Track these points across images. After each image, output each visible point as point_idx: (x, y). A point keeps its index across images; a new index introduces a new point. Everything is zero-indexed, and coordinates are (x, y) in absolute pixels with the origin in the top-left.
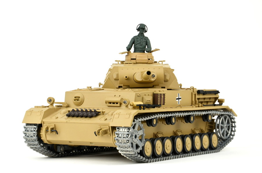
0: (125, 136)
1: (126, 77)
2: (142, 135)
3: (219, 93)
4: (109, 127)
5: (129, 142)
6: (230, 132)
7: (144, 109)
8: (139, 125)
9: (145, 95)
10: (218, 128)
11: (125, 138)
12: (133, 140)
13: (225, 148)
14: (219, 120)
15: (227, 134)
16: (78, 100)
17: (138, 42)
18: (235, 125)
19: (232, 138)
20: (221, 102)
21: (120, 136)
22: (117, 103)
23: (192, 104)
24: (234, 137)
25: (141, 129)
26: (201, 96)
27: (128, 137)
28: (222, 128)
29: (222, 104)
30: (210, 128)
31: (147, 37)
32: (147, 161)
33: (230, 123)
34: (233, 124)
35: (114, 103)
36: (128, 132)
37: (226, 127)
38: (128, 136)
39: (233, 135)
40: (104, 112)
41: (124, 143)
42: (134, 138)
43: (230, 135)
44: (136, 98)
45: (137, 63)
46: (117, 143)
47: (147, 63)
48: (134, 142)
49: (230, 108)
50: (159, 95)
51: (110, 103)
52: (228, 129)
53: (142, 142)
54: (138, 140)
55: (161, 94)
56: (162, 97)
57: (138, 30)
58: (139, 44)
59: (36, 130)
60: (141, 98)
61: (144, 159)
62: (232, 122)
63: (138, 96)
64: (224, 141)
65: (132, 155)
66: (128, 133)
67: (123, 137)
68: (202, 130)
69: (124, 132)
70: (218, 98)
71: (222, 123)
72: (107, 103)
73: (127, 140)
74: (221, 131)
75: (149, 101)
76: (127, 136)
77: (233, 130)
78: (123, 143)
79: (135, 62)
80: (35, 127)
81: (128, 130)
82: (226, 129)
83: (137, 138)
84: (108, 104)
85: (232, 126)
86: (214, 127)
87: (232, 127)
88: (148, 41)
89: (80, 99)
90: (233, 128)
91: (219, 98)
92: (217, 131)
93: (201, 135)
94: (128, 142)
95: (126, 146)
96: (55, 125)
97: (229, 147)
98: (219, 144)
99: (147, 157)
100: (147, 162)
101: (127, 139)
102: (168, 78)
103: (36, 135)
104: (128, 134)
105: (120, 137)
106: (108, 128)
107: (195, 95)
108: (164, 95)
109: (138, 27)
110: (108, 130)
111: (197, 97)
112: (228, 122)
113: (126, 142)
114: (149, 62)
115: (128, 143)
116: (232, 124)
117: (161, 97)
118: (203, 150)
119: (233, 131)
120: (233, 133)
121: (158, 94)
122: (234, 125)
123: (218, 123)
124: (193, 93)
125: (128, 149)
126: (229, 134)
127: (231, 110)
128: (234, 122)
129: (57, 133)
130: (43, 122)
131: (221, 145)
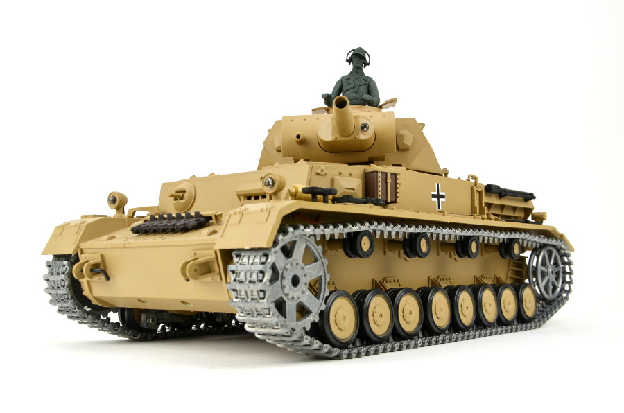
0: (254, 278)
1: (298, 137)
2: (321, 277)
3: (534, 198)
4: (216, 252)
5: (265, 295)
6: (560, 285)
7: (324, 202)
8: (307, 247)
9: (340, 173)
10: (535, 275)
11: (254, 282)
12: (286, 291)
13: (552, 319)
14: (536, 257)
15: (555, 288)
16: (182, 199)
17: (350, 86)
18: (570, 269)
19: (567, 298)
20: (539, 219)
21: (242, 277)
22: (264, 197)
23: (473, 213)
24: (570, 295)
25: (317, 260)
26: (494, 200)
27: (261, 281)
28: (544, 275)
29: (542, 221)
30: (518, 275)
31: (371, 78)
32: (335, 354)
33: (561, 266)
34: (567, 267)
35: (256, 197)
36: (263, 263)
37: (552, 272)
38: (264, 277)
39: (569, 291)
40: (221, 215)
41: (252, 299)
42: (290, 283)
43: (561, 290)
44: (310, 175)
46: (235, 300)
48: (290, 297)
49: (560, 230)
50: (379, 175)
51: (249, 197)
52: (557, 279)
53: (318, 299)
54: (303, 292)
55: (386, 173)
56: (389, 180)
57: (350, 61)
58: (352, 90)
59: (67, 271)
60: (326, 182)
61: (326, 350)
62: (565, 263)
63: (318, 174)
64: (549, 304)
65: (283, 336)
66: (261, 267)
67: (250, 282)
68: (498, 280)
69: (252, 264)
70: (532, 209)
71: (544, 264)
72: (242, 198)
73: (261, 291)
74: (542, 281)
75: (352, 191)
76: (260, 278)
77: (568, 279)
78: (249, 300)
80: (65, 263)
81: (264, 259)
82: (552, 277)
83: (303, 286)
84: (244, 200)
85: (565, 273)
86: (525, 274)
87: (563, 273)
88: (371, 84)
89: (186, 195)
90: (567, 276)
91: (534, 211)
92: (534, 283)
93: (497, 289)
94: (262, 295)
95: (259, 310)
96: (102, 256)
97: (561, 315)
98: (539, 310)
99: (340, 342)
100: (338, 358)
101: (259, 286)
103: (66, 284)
104: (262, 272)
105: (241, 282)
106: (214, 256)
107: (480, 194)
108: (394, 175)
110: (213, 262)
111: (485, 200)
113: (257, 297)
115: (263, 299)
116: (564, 268)
117: (386, 182)
118: (501, 323)
119: (567, 283)
120: (567, 287)
121: (377, 172)
122: (568, 270)
123: (535, 265)
124: (476, 189)
125: (265, 319)
126: (558, 290)
127: (562, 236)
128: (569, 263)
129: (108, 278)
130: (81, 250)
131: (544, 312)
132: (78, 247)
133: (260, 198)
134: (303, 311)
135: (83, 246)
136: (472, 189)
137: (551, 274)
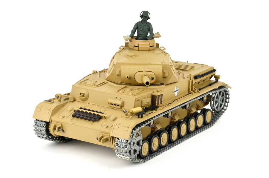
0: (124, 146)
1: (128, 77)
2: (140, 139)
3: (216, 70)
5: (127, 152)
6: (223, 104)
7: (142, 117)
8: (137, 133)
9: (144, 98)
10: (213, 101)
11: (124, 148)
12: (131, 147)
14: (214, 95)
15: (221, 106)
16: (83, 96)
17: (141, 29)
18: (228, 100)
19: (223, 112)
20: (217, 78)
21: (119, 145)
22: (118, 106)
25: (139, 135)
26: (198, 80)
28: (216, 102)
29: (218, 80)
31: (150, 23)
34: (227, 99)
35: (115, 105)
36: (127, 143)
37: (221, 100)
39: (225, 110)
40: (106, 117)
42: (132, 145)
43: (223, 108)
44: (135, 102)
45: (139, 50)
47: (149, 50)
48: (132, 149)
49: (226, 83)
50: (157, 97)
51: (112, 104)
53: (139, 147)
54: (135, 146)
55: (159, 95)
56: (160, 97)
57: (141, 17)
58: (142, 31)
59: (45, 126)
60: (140, 102)
62: (226, 98)
63: (137, 101)
67: (122, 147)
68: (198, 106)
69: (123, 142)
71: (217, 97)
72: (109, 104)
74: (216, 105)
75: (148, 103)
76: (126, 147)
77: (226, 105)
79: (138, 49)
80: (44, 123)
82: (220, 102)
85: (226, 102)
86: (209, 100)
87: (225, 102)
88: (150, 27)
89: (85, 95)
90: (227, 103)
91: (215, 75)
92: (212, 105)
93: (196, 117)
96: (62, 124)
99: (144, 157)
102: (166, 75)
103: (45, 130)
104: (126, 145)
105: (119, 147)
106: (109, 136)
107: (192, 82)
108: (162, 95)
109: (141, 14)
110: (109, 138)
111: (194, 82)
112: (223, 95)
113: (124, 152)
114: (150, 49)
116: (226, 100)
119: (226, 106)
120: (225, 108)
122: (227, 101)
123: (214, 96)
124: (190, 81)
126: (223, 106)
128: (228, 98)
129: (64, 132)
130: (52, 120)
131: (215, 117)
132: (50, 119)
133: (117, 105)
134: (135, 151)
135: (52, 118)
136: (189, 81)
137: (220, 101)
